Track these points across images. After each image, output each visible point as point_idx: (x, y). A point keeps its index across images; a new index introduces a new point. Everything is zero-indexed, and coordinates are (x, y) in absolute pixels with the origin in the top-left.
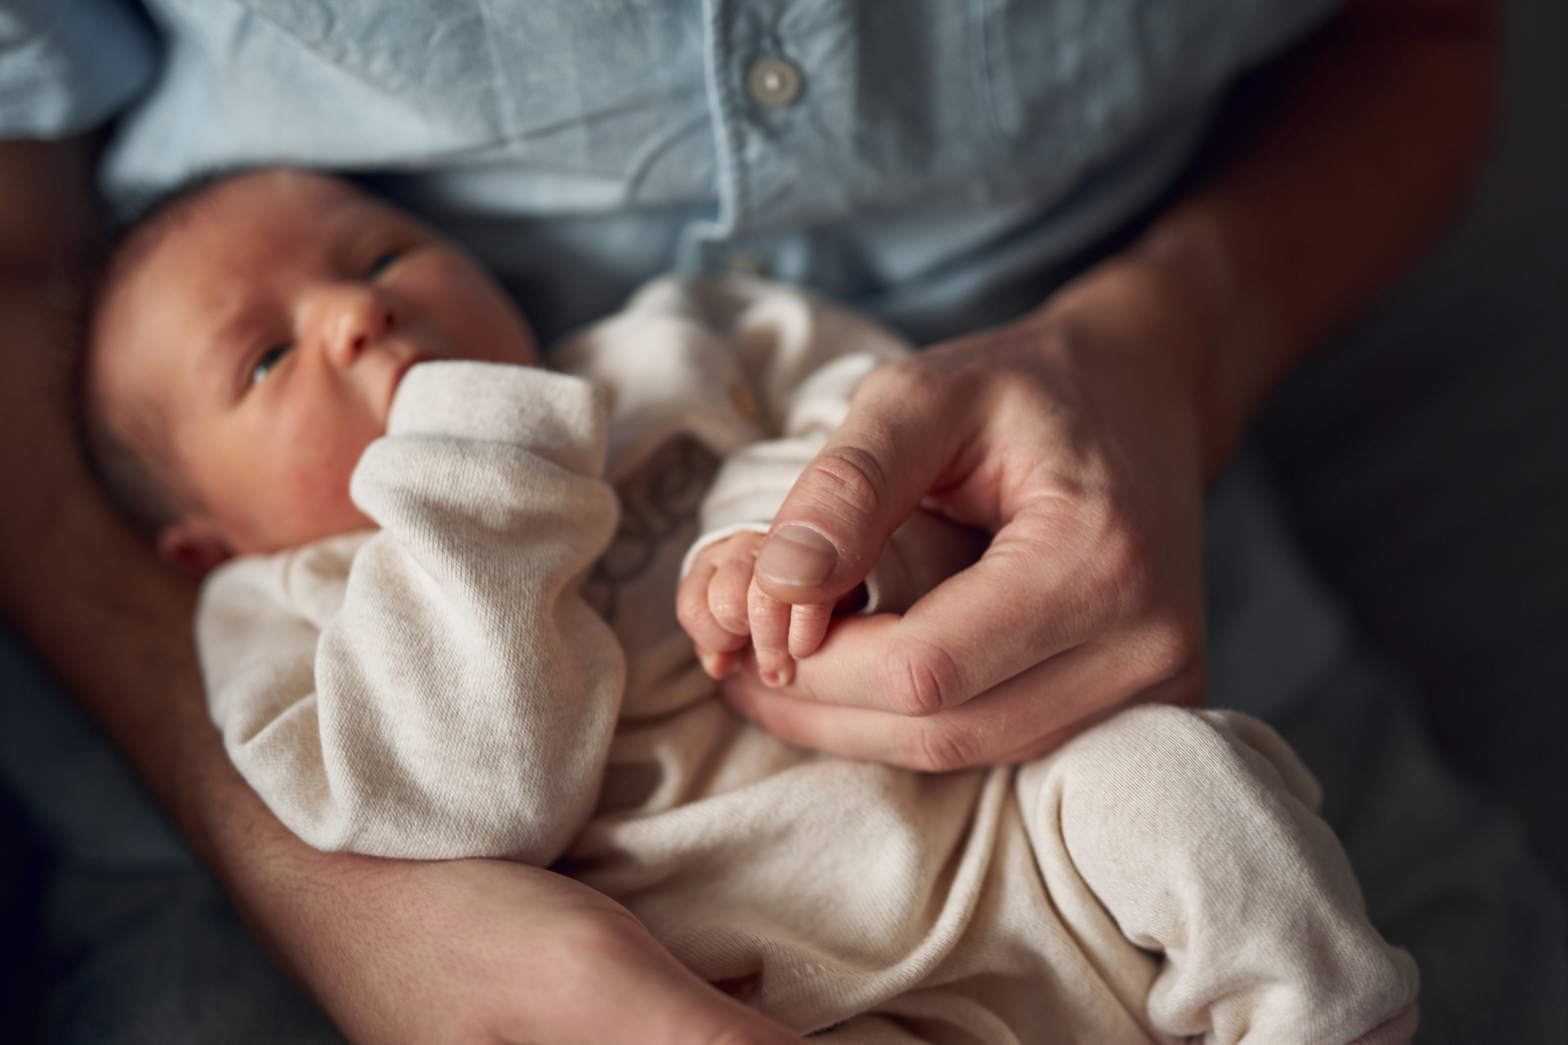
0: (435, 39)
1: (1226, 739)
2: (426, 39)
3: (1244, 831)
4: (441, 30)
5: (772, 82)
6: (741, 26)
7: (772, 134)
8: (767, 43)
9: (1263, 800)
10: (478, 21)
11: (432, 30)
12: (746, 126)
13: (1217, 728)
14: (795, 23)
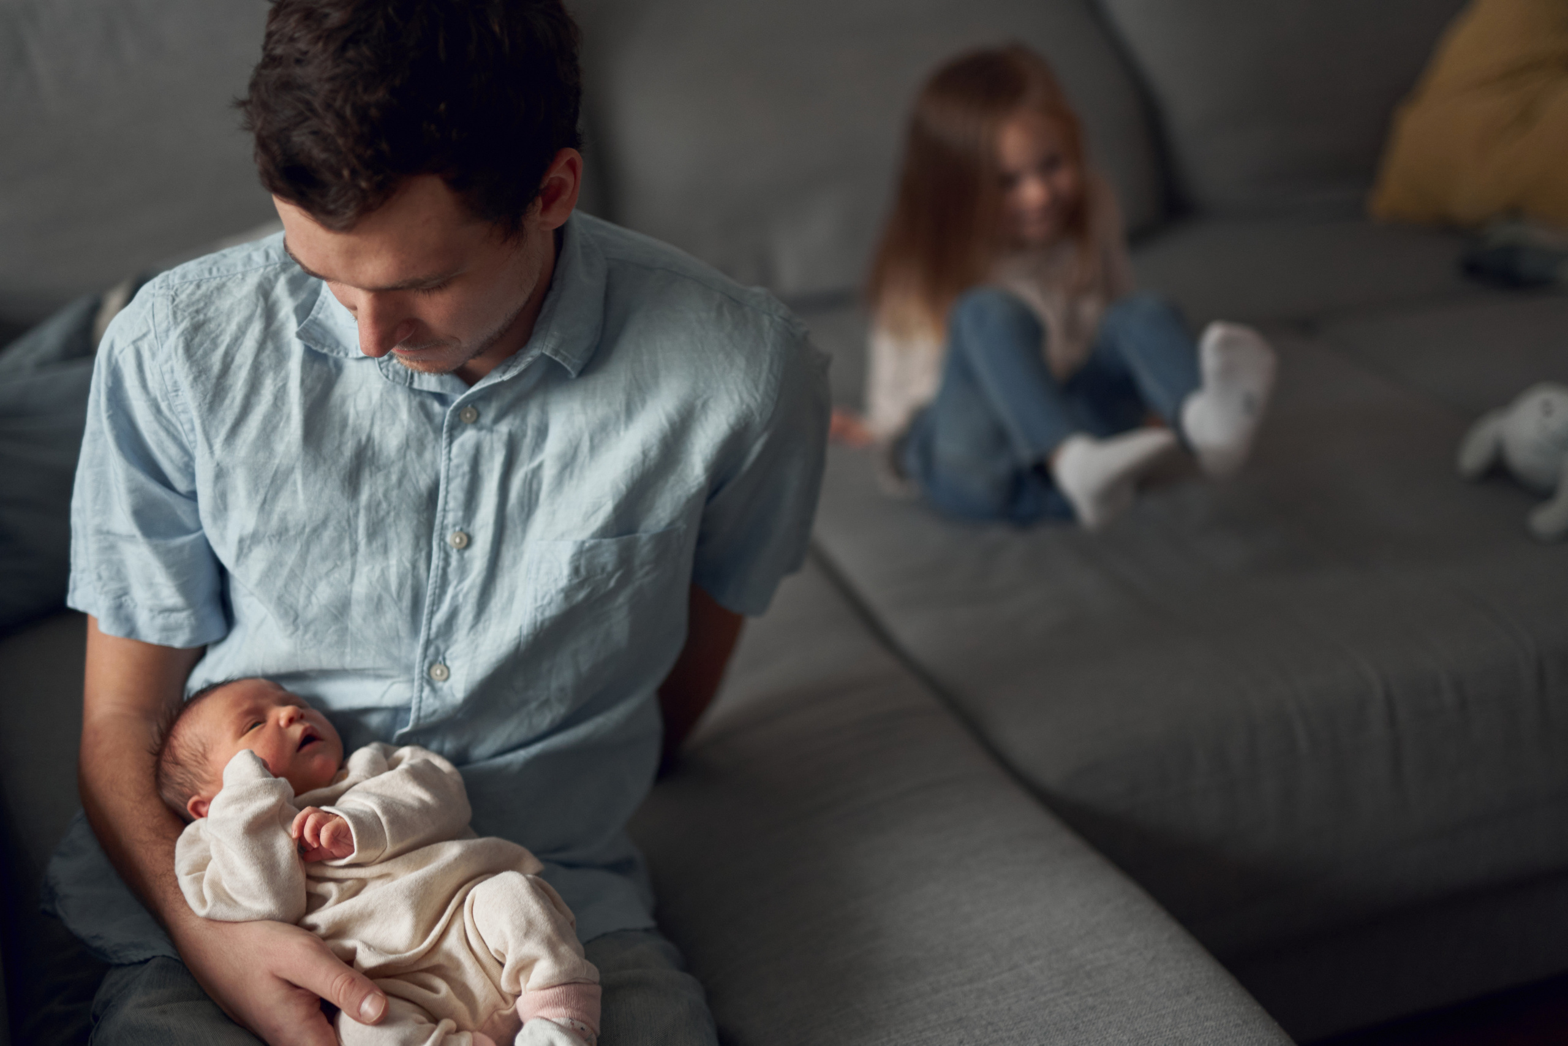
0: (331, 631)
1: (530, 882)
2: (327, 630)
3: (529, 911)
4: (333, 628)
5: (438, 672)
6: (432, 650)
7: (434, 690)
8: (440, 658)
9: (538, 902)
10: (347, 628)
11: (330, 628)
12: (425, 684)
13: (528, 879)
14: (451, 654)
